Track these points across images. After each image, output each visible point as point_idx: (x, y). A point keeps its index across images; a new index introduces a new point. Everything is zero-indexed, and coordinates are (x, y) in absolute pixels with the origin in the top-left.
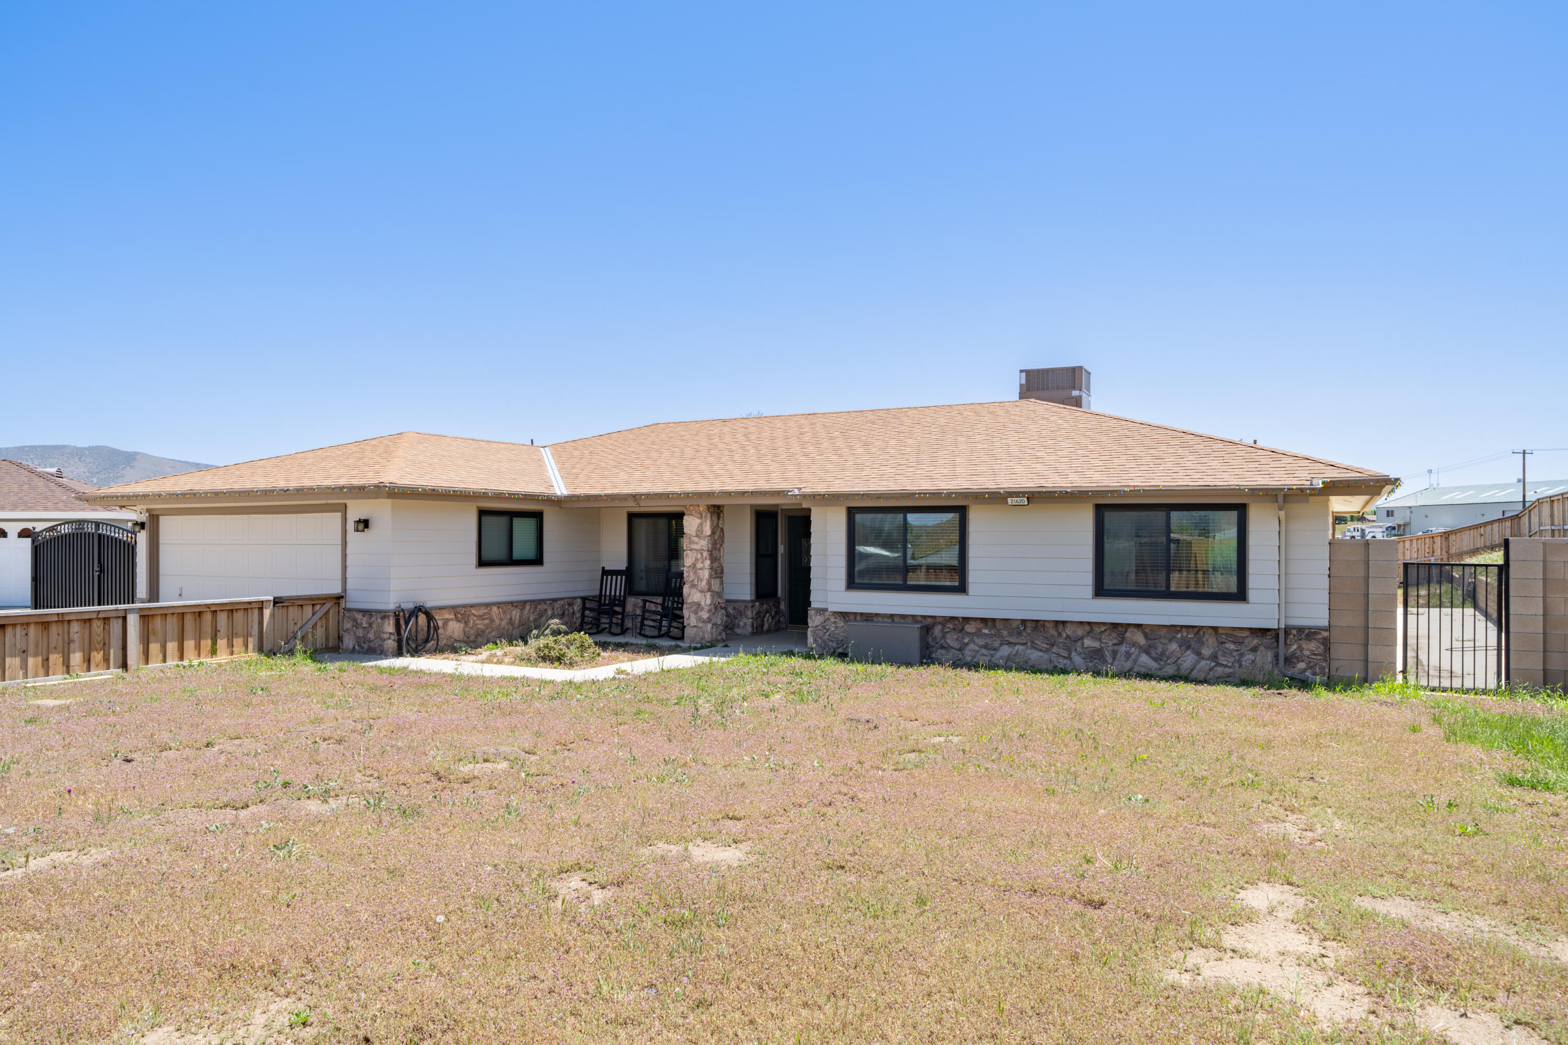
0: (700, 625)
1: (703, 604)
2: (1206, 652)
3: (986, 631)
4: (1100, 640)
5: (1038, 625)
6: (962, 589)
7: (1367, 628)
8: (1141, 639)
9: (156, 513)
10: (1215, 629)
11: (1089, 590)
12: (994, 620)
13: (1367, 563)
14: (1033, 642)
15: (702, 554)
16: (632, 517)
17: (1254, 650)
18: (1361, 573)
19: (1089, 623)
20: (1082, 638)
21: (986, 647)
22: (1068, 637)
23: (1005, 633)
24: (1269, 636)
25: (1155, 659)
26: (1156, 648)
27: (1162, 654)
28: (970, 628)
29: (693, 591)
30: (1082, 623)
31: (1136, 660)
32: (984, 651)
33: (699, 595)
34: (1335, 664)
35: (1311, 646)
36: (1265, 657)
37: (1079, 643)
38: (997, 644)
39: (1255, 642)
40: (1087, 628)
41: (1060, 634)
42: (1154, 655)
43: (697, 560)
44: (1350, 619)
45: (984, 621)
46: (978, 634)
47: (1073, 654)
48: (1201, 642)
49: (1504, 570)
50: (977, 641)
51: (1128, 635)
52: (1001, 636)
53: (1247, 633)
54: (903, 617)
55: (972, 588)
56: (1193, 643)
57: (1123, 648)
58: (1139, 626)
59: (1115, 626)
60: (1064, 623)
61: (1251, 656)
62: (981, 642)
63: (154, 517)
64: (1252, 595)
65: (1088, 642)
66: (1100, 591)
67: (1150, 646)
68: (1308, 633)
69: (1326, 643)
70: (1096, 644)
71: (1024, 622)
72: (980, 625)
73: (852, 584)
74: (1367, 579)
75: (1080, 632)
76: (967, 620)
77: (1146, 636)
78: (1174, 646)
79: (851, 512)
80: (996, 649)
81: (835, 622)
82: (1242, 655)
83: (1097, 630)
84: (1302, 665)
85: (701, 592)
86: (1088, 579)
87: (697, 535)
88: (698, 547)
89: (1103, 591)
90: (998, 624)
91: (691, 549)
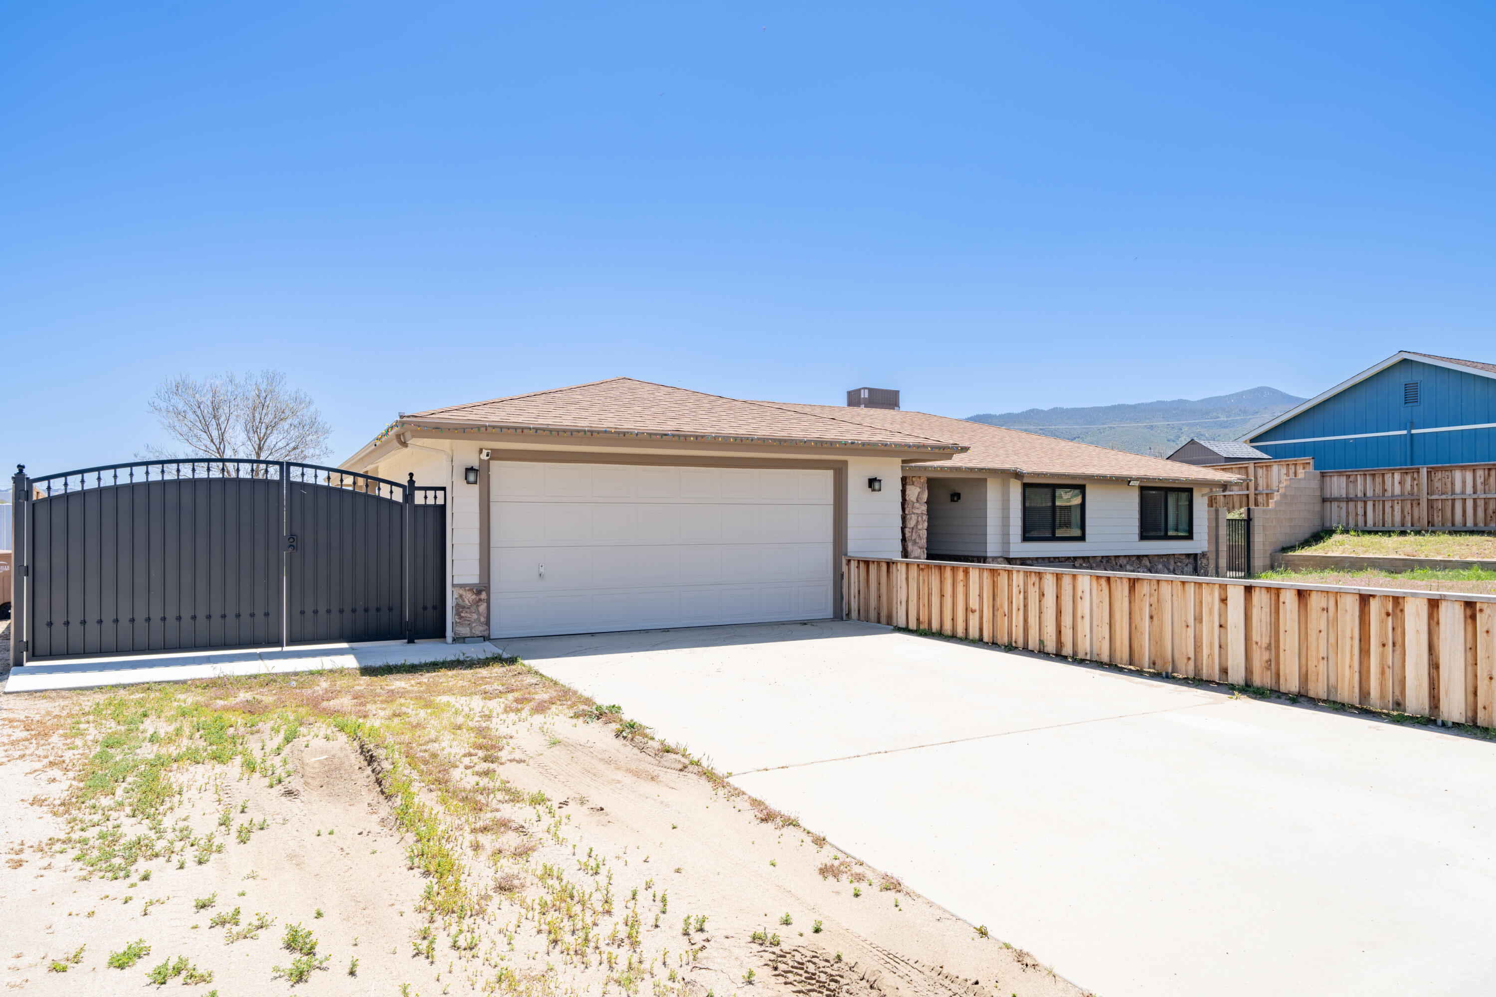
2: (1171, 568)
6: (1082, 537)
7: (1218, 553)
10: (1174, 555)
11: (1138, 537)
12: (1088, 557)
13: (1217, 519)
15: (922, 517)
18: (1216, 524)
19: (1129, 556)
24: (1192, 557)
26: (1154, 568)
29: (916, 548)
30: (1126, 556)
35: (1203, 560)
36: (1190, 568)
39: (1189, 559)
40: (1128, 559)
41: (1116, 564)
43: (918, 522)
44: (1213, 548)
45: (1084, 558)
46: (1080, 567)
48: (1168, 563)
49: (1249, 521)
53: (1184, 557)
55: (1087, 536)
58: (1147, 556)
59: (1140, 556)
60: (1122, 555)
64: (1194, 535)
68: (1204, 556)
69: (1207, 559)
71: (1102, 557)
72: (1081, 561)
73: (1026, 538)
74: (1217, 527)
75: (1125, 562)
76: (1076, 558)
77: (1150, 561)
79: (1023, 485)
82: (1183, 569)
83: (1131, 559)
85: (921, 548)
86: (1136, 530)
87: (917, 501)
88: (919, 512)
89: (1143, 537)
90: (1091, 561)
91: (914, 514)
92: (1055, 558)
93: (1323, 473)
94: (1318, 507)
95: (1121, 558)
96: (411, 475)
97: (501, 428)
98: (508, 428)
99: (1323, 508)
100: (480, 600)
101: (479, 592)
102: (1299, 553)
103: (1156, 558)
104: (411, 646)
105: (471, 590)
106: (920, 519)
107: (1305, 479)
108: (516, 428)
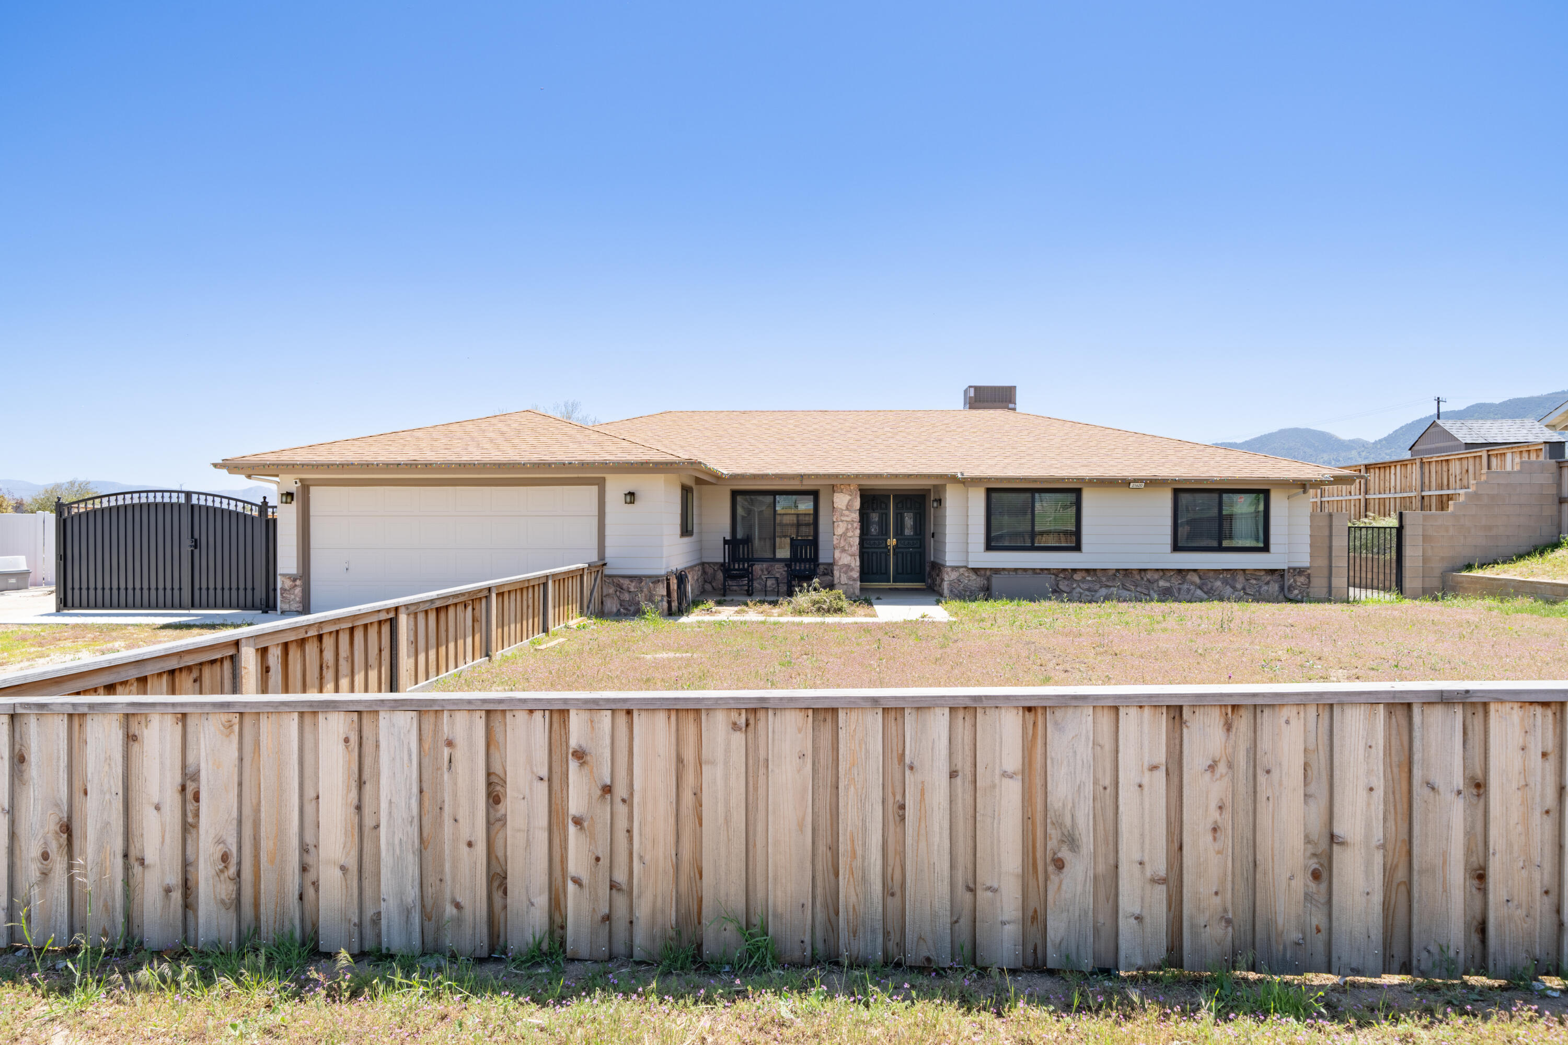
0: (851, 583)
1: (853, 565)
2: (1239, 586)
3: (1089, 578)
4: (1169, 581)
5: (1127, 572)
6: (1077, 548)
7: (1330, 567)
8: (1196, 579)
9: (308, 483)
10: (1244, 570)
11: (1168, 548)
12: (1095, 570)
13: (1331, 527)
14: (1123, 585)
15: (852, 525)
16: (735, 494)
17: (1268, 583)
18: (1327, 533)
19: (1162, 570)
20: (1157, 580)
21: (1089, 590)
22: (1148, 580)
23: (1104, 579)
24: (1277, 574)
25: (1206, 593)
26: (1207, 585)
27: (1212, 589)
28: (1077, 577)
29: (844, 555)
30: (1157, 570)
31: (1193, 594)
32: (1087, 593)
33: (849, 558)
34: (1311, 590)
35: (1301, 580)
36: (1274, 587)
37: (1155, 585)
38: (1097, 587)
39: (1268, 578)
40: (1161, 573)
41: (1142, 579)
42: (1206, 590)
43: (847, 529)
44: (1322, 562)
45: (1088, 571)
46: (1083, 580)
47: (1152, 592)
48: (1234, 579)
49: (1400, 530)
50: (1082, 586)
51: (1189, 577)
52: (1100, 582)
53: (1263, 573)
54: (1025, 570)
55: (1084, 547)
56: (1230, 581)
57: (1185, 586)
58: (1195, 570)
59: (1180, 571)
60: (1145, 570)
61: (1266, 588)
62: (1085, 586)
63: (305, 487)
64: (1272, 547)
65: (1162, 583)
66: (1176, 548)
67: (1203, 584)
68: (1300, 571)
69: (1309, 576)
70: (1168, 584)
71: (1118, 570)
72: (1084, 574)
73: (989, 547)
74: (1330, 536)
75: (1156, 576)
76: (1074, 571)
77: (1200, 578)
78: (1218, 583)
79: (989, 491)
80: (1096, 591)
81: (968, 577)
82: (1260, 587)
83: (1168, 574)
84: (1296, 592)
85: (851, 555)
86: (1168, 539)
87: (847, 509)
88: (849, 519)
89: (1177, 547)
90: (1098, 573)
91: (842, 521)
92: (1042, 570)
93: (1559, 462)
94: (1550, 510)
95: (1149, 572)
96: (265, 498)
97: (278, 465)
98: (283, 465)
99: (1560, 512)
100: (296, 586)
101: (295, 580)
102: (1477, 573)
103: (1211, 574)
104: (265, 615)
105: (290, 578)
106: (850, 526)
107: (1520, 472)
108: (288, 465)
